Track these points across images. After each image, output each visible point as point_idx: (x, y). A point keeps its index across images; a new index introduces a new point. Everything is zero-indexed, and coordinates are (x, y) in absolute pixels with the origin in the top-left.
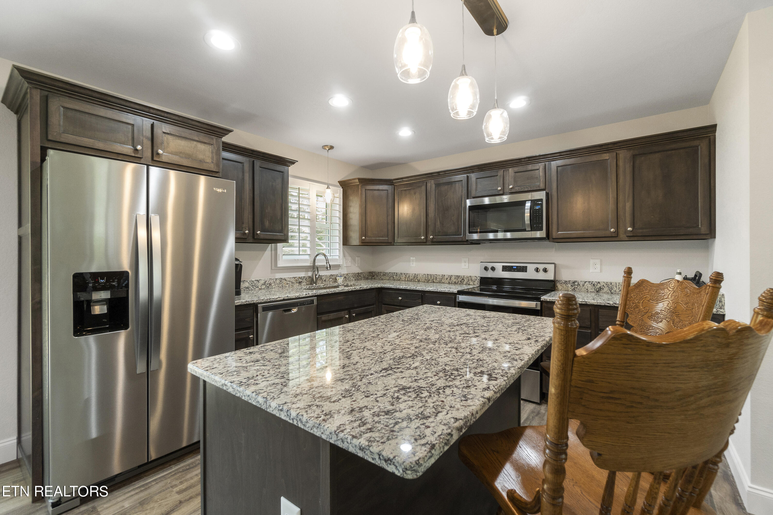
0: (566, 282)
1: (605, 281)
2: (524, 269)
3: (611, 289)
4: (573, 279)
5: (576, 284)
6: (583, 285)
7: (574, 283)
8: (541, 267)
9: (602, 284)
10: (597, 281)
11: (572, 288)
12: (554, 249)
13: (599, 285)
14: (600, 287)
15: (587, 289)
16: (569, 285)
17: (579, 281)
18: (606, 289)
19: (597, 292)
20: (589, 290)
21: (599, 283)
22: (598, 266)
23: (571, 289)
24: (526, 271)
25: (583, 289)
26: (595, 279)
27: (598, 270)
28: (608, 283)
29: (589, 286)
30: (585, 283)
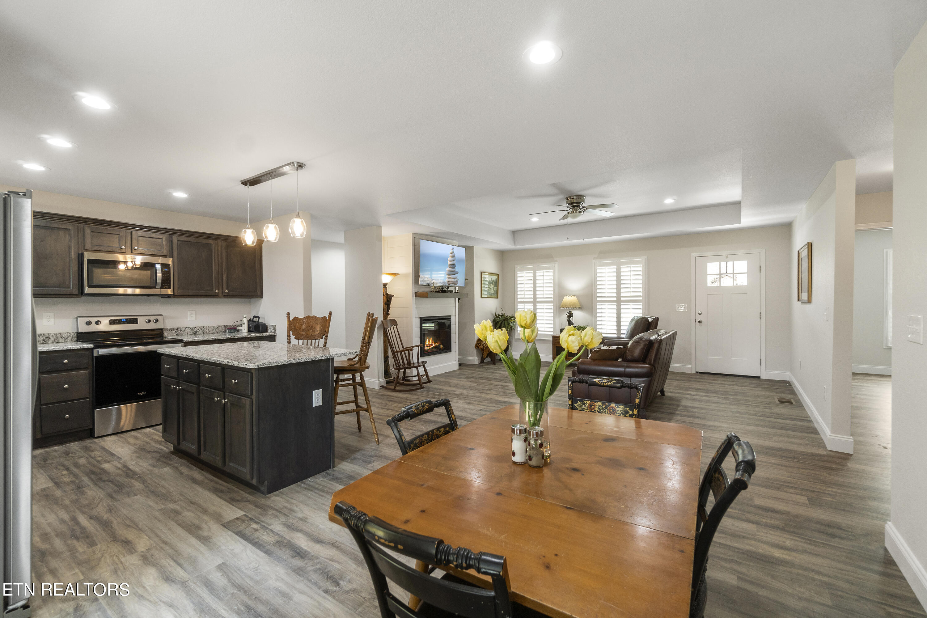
0: (171, 329)
1: (200, 326)
2: (135, 321)
3: (203, 331)
4: (177, 327)
5: (179, 330)
6: (185, 331)
7: (177, 329)
8: (152, 318)
9: (197, 328)
10: (194, 326)
11: (176, 333)
12: (159, 303)
13: (196, 329)
14: (196, 331)
15: (187, 333)
16: (174, 332)
17: (182, 327)
18: (200, 332)
19: (194, 334)
20: (189, 334)
21: (196, 328)
22: (194, 316)
23: (175, 335)
24: (137, 323)
25: (184, 333)
26: (192, 325)
27: (194, 318)
28: (202, 327)
29: (189, 330)
30: (186, 328)
